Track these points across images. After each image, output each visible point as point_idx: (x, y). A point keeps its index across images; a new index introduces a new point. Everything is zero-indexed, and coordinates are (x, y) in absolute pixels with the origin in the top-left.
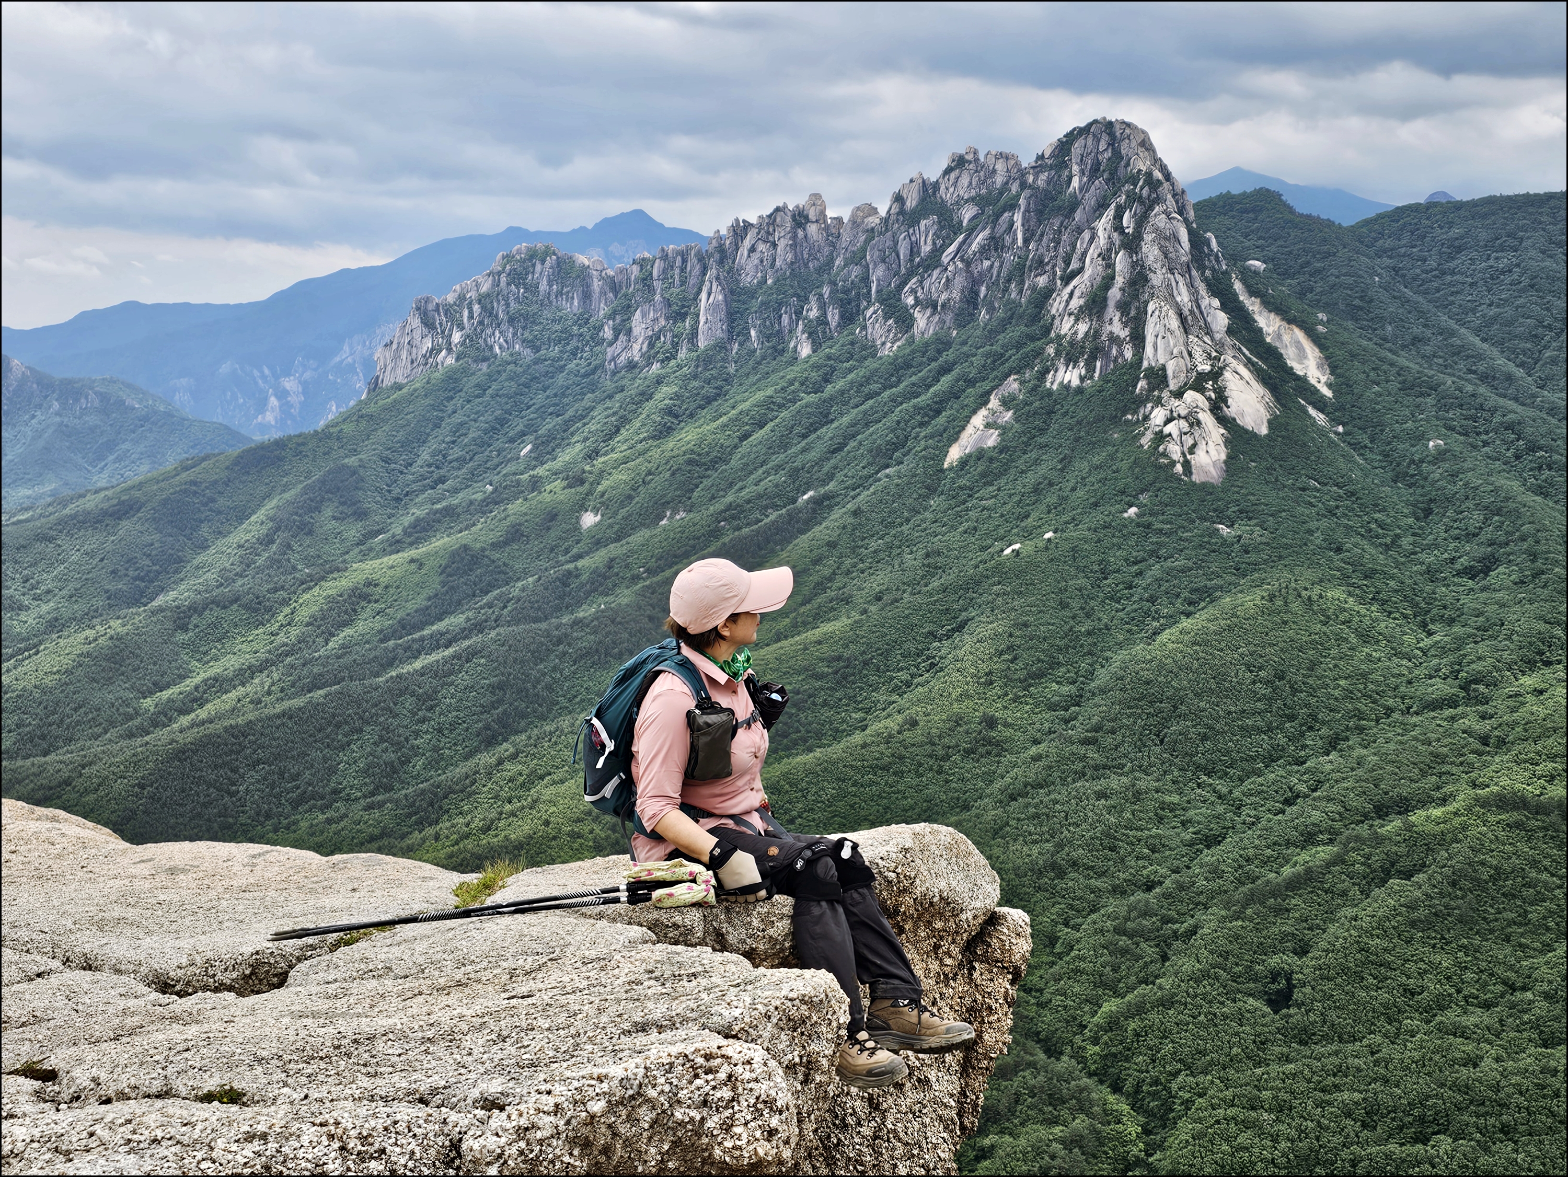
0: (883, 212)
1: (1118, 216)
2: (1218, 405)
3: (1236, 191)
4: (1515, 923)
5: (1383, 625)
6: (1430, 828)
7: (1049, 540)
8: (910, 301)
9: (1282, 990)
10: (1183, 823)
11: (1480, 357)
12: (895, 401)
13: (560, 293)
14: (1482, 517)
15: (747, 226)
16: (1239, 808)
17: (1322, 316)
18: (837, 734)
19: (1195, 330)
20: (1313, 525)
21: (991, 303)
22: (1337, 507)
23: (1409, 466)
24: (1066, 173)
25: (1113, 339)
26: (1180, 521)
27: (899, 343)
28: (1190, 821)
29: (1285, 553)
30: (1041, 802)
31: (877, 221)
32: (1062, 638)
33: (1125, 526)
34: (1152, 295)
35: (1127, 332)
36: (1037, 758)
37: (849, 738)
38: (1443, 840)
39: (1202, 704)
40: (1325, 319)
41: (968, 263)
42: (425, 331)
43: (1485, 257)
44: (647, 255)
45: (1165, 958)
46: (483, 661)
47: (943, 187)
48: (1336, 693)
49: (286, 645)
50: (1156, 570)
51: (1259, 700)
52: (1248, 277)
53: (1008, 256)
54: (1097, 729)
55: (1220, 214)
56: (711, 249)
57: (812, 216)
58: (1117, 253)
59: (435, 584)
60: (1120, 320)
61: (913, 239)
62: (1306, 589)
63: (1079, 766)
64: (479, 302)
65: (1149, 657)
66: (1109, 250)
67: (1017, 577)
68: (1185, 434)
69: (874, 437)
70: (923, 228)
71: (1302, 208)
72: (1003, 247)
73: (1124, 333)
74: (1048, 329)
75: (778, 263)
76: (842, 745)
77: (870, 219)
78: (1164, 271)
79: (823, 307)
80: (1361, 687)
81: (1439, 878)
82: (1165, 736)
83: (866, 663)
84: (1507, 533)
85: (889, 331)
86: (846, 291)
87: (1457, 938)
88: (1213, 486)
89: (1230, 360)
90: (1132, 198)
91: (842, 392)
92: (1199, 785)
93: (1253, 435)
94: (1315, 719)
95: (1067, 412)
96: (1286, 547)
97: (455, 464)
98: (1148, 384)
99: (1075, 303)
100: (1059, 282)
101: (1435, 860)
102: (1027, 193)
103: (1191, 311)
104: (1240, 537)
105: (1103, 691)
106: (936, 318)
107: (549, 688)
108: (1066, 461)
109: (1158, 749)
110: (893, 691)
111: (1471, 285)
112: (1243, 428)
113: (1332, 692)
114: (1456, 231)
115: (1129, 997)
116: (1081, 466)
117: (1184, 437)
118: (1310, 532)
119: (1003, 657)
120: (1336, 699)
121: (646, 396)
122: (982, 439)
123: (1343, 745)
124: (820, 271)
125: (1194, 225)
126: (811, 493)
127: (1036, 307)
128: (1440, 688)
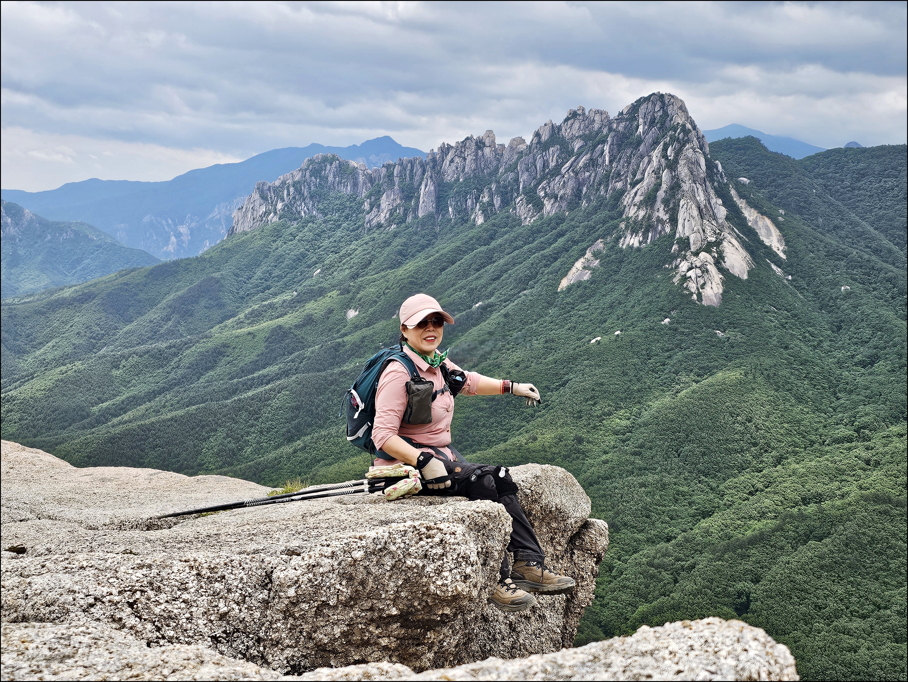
0: (528, 142)
1: (665, 149)
2: (719, 261)
3: (734, 137)
4: (882, 569)
5: (811, 392)
6: (834, 512)
7: (618, 335)
8: (542, 194)
9: (744, 603)
10: (690, 504)
11: (873, 239)
12: (531, 252)
13: (340, 183)
14: (871, 332)
15: (449, 147)
16: (722, 496)
17: (782, 211)
18: (490, 444)
19: (707, 217)
20: (772, 333)
21: (589, 197)
22: (786, 323)
23: (829, 301)
24: (636, 123)
25: (659, 220)
26: (694, 328)
27: (535, 218)
28: (693, 502)
29: (754, 348)
30: (607, 488)
31: (525, 147)
32: (623, 393)
33: (662, 329)
34: (683, 196)
35: (667, 216)
36: (606, 462)
37: (497, 446)
38: (841, 520)
39: (703, 435)
40: (783, 213)
41: (576, 174)
42: (262, 201)
43: (878, 181)
44: (391, 162)
45: (676, 581)
46: (288, 392)
47: (563, 129)
48: (782, 431)
49: (175, 379)
50: (679, 355)
51: (736, 433)
52: (739, 187)
53: (600, 170)
54: (642, 446)
55: (724, 150)
56: (428, 160)
57: (487, 143)
58: (663, 171)
59: (262, 348)
60: (664, 209)
61: (545, 158)
62: (766, 370)
63: (630, 467)
64: (294, 186)
65: (673, 406)
66: (659, 169)
67: (598, 356)
68: (699, 277)
69: (518, 272)
70: (551, 152)
71: (772, 148)
72: (597, 165)
73: (665, 217)
74: (621, 213)
75: (466, 170)
76: (492, 450)
77: (521, 146)
78: (690, 182)
79: (491, 196)
80: (797, 428)
81: (838, 541)
82: (681, 452)
83: (508, 403)
84: (886, 342)
85: (529, 211)
86: (505, 187)
87: (847, 577)
88: (714, 308)
89: (727, 235)
90: (674, 139)
91: (501, 246)
92: (700, 482)
93: (738, 279)
94: (769, 446)
95: (631, 262)
96: (756, 345)
97: (276, 279)
98: (679, 247)
99: (638, 199)
100: (629, 186)
101: (836, 531)
102: (612, 134)
103: (705, 206)
104: (729, 338)
105: (646, 424)
106: (557, 204)
107: (325, 410)
108: (629, 290)
109: (676, 460)
110: (523, 419)
111: (870, 196)
112: (733, 275)
113: (780, 431)
114: (862, 165)
115: (655, 603)
116: (638, 293)
117: (698, 279)
118: (770, 337)
119: (588, 403)
120: (782, 434)
121: (387, 243)
122: (581, 275)
123: (785, 461)
124: (490, 175)
125: (709, 156)
126: (480, 303)
127: (615, 200)
128: (843, 431)
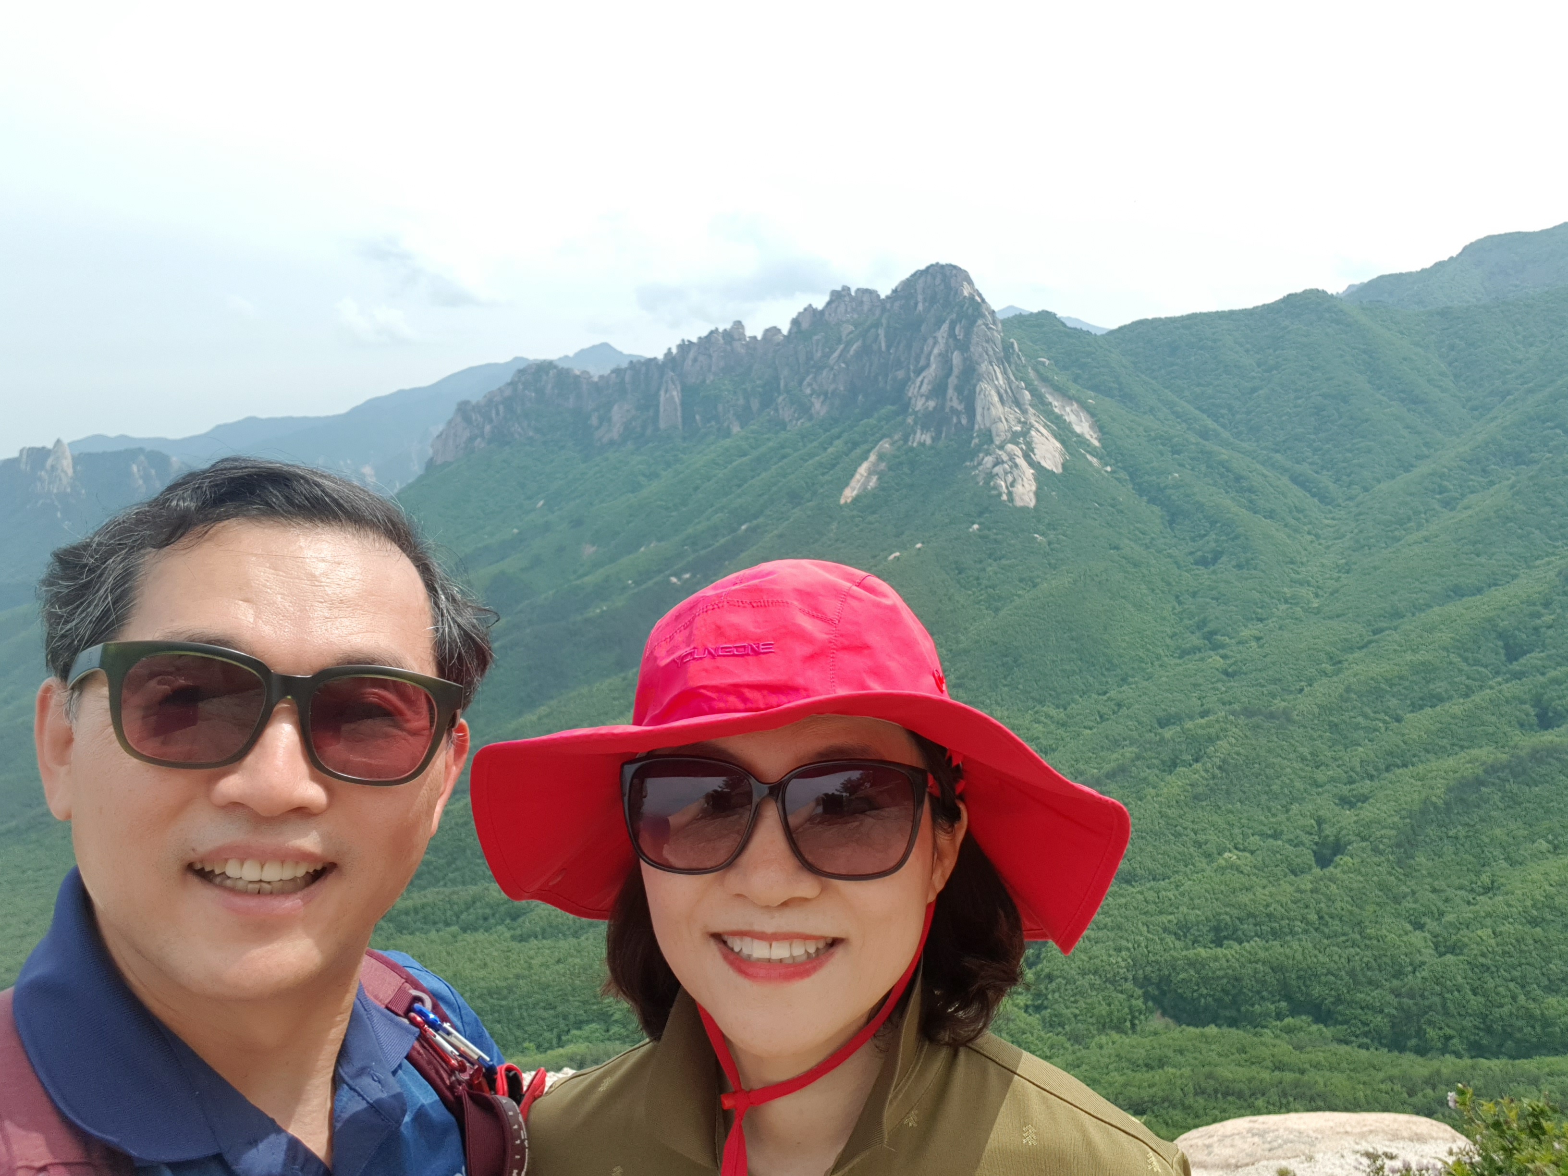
0: (785, 331)
1: (952, 328)
2: (1029, 454)
3: (1027, 312)
7: (919, 548)
8: (808, 391)
12: (803, 459)
13: (560, 395)
15: (690, 344)
17: (1090, 394)
19: (1009, 403)
20: (1096, 533)
21: (866, 390)
22: (1112, 520)
23: (1156, 491)
24: (914, 301)
25: (953, 411)
26: (1006, 535)
27: (802, 421)
29: (1079, 553)
31: (782, 338)
32: (933, 616)
33: (971, 538)
34: (979, 380)
35: (963, 406)
40: (1091, 396)
41: (848, 363)
42: (465, 425)
47: (827, 313)
50: (993, 569)
52: (1040, 367)
53: (876, 358)
55: (1018, 327)
57: (736, 335)
58: (952, 353)
60: (958, 398)
61: (808, 349)
64: (503, 403)
65: (995, 626)
66: (947, 351)
67: (900, 575)
68: (1008, 473)
69: (790, 484)
70: (814, 342)
71: (1070, 323)
72: (872, 352)
73: (960, 407)
74: (907, 406)
75: (713, 369)
77: (776, 337)
78: (985, 363)
79: (746, 399)
85: (794, 412)
86: (763, 386)
88: (1029, 508)
89: (1034, 423)
90: (961, 316)
91: (763, 457)
93: (1053, 474)
94: (1110, 663)
95: (924, 462)
96: (1081, 547)
97: (490, 516)
98: (980, 441)
99: (925, 389)
102: (886, 316)
103: (1006, 391)
104: (1050, 542)
106: (827, 402)
108: (926, 495)
111: (1185, 372)
112: (1046, 469)
113: (1120, 644)
116: (937, 498)
117: (1007, 475)
118: (1096, 538)
120: (1123, 648)
122: (867, 482)
125: (1003, 333)
126: (747, 524)
127: (897, 391)
